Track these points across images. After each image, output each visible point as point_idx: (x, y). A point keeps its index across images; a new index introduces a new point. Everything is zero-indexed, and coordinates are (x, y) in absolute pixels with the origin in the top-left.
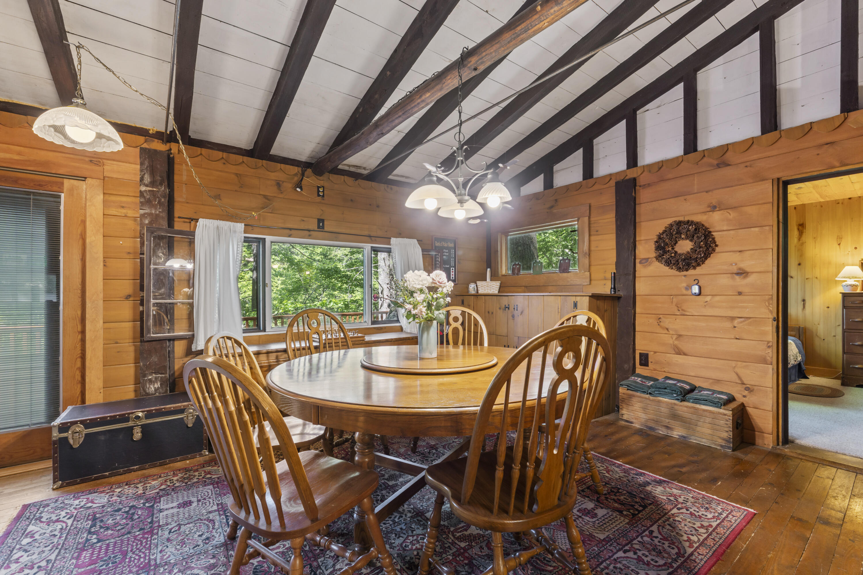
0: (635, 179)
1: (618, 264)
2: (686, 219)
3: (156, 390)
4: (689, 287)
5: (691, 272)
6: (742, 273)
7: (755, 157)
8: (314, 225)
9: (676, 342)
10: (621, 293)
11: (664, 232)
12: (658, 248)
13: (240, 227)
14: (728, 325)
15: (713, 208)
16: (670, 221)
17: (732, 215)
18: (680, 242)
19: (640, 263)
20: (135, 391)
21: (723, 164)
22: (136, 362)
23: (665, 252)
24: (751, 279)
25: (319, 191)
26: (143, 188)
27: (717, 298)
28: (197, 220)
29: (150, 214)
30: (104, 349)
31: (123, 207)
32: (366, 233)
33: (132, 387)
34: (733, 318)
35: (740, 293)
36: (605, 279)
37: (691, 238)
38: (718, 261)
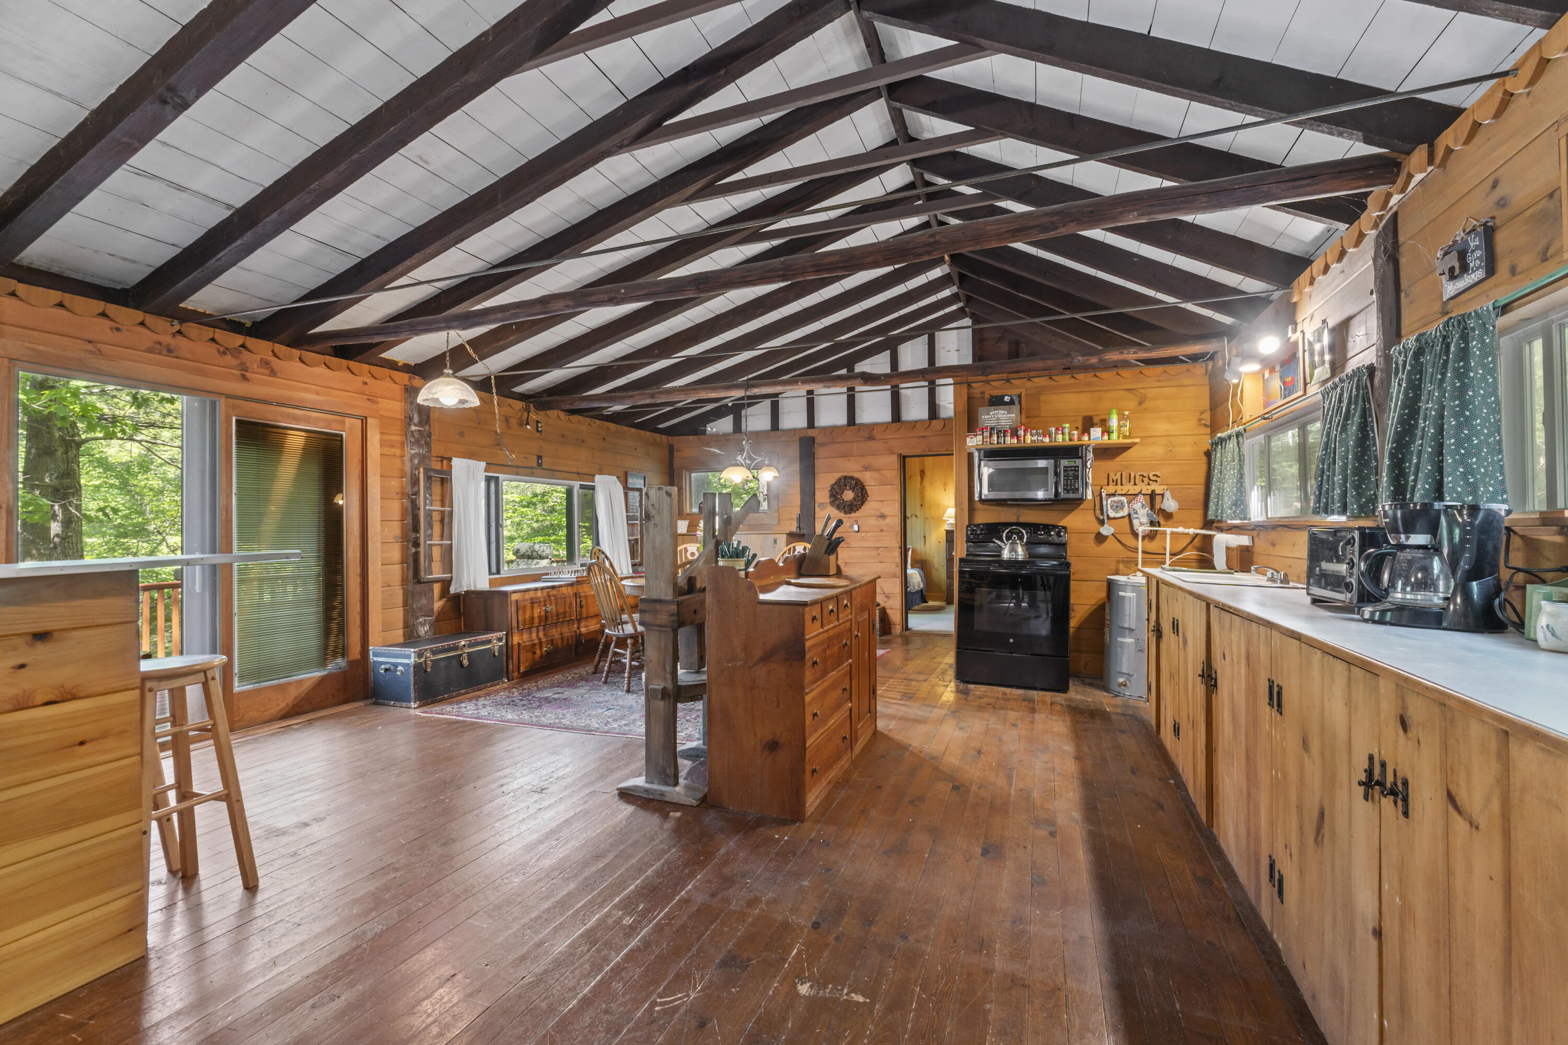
0: (814, 438)
1: (802, 507)
2: (850, 475)
3: (426, 633)
4: (852, 526)
5: (853, 515)
6: (883, 516)
7: (888, 437)
8: (534, 464)
10: (804, 531)
11: (836, 483)
12: (832, 495)
13: (483, 465)
14: (875, 553)
15: (866, 468)
16: (839, 475)
17: (877, 475)
18: (846, 492)
19: (818, 506)
20: (404, 635)
21: (871, 438)
22: (405, 604)
23: (837, 499)
24: (888, 520)
25: (538, 427)
26: (413, 428)
27: (869, 534)
28: (450, 460)
29: (419, 454)
30: (383, 592)
31: (393, 446)
32: (574, 470)
33: (401, 632)
34: (878, 548)
35: (882, 531)
36: (791, 519)
37: (853, 489)
38: (870, 507)
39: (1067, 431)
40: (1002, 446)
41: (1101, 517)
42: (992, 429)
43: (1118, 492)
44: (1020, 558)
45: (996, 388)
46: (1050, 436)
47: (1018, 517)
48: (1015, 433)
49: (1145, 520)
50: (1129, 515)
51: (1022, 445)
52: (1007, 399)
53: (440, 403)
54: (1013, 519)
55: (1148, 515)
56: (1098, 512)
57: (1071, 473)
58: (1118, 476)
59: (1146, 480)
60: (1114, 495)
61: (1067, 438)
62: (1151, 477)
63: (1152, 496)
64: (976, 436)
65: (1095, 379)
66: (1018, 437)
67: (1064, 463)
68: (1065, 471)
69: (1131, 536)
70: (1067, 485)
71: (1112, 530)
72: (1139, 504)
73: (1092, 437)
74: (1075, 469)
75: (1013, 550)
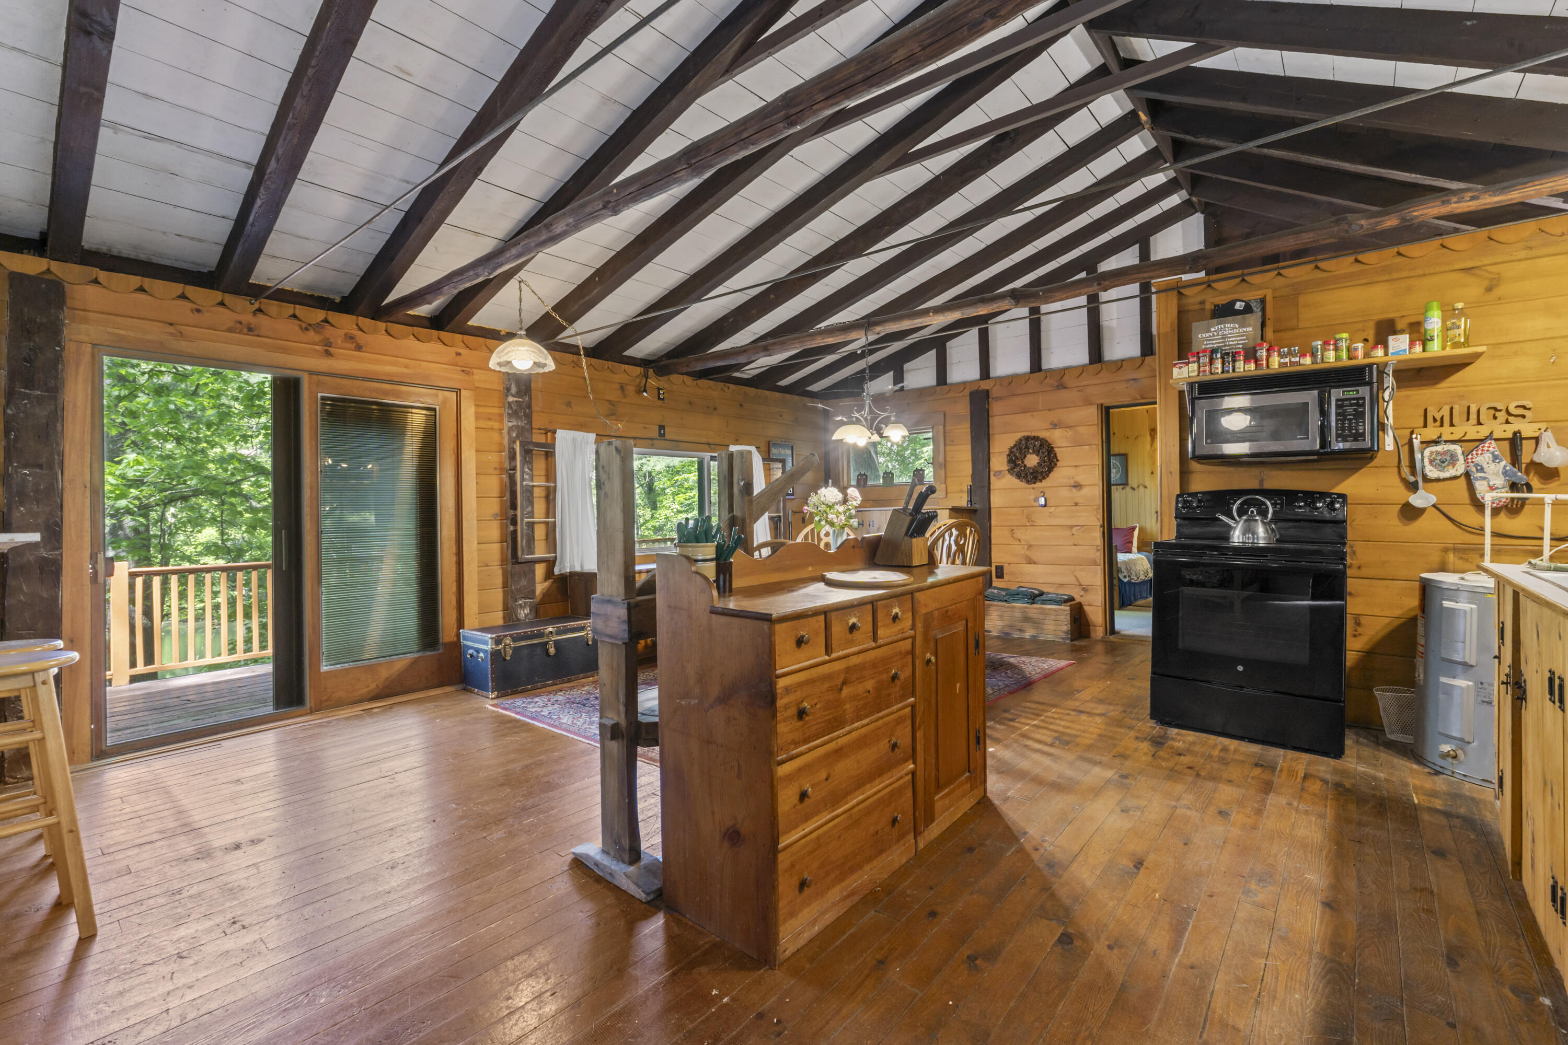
0: (988, 391)
1: (973, 476)
2: (1034, 434)
3: (526, 616)
4: (1036, 500)
5: (1038, 485)
6: (1078, 486)
7: (1085, 383)
8: (656, 435)
9: (1027, 552)
10: (977, 506)
11: (1015, 445)
12: (1010, 461)
13: (592, 436)
14: (1068, 533)
15: (1055, 426)
16: (1019, 436)
17: (1070, 433)
18: (1029, 456)
19: (995, 475)
20: (504, 618)
21: (1061, 386)
22: (505, 585)
23: (1016, 466)
24: (1085, 491)
25: (659, 394)
26: (511, 399)
27: (1060, 509)
28: (554, 432)
29: (517, 427)
30: (479, 572)
31: (490, 419)
32: (704, 440)
33: (500, 614)
34: (1071, 527)
35: (1076, 504)
36: (962, 491)
37: (1037, 453)
38: (1059, 475)
39: (1344, 345)
40: (1231, 375)
41: (1412, 479)
42: (1213, 351)
43: (1444, 438)
44: (1262, 543)
45: (1223, 293)
46: (1313, 355)
47: (1261, 481)
48: (1251, 354)
49: (1499, 481)
50: (1467, 475)
51: (1264, 371)
52: (1239, 306)
53: (513, 367)
54: (1253, 484)
55: (1505, 473)
56: (1406, 471)
57: (1350, 410)
58: (1446, 412)
59: (1502, 416)
60: (1436, 442)
61: (1344, 355)
62: (1512, 410)
63: (1515, 442)
64: (1187, 364)
65: (1399, 260)
66: (1257, 361)
67: (1336, 394)
68: (1338, 407)
69: (1471, 508)
70: (1343, 429)
71: (1433, 499)
72: (1488, 456)
73: (1391, 350)
74: (1359, 403)
75: (1248, 530)
